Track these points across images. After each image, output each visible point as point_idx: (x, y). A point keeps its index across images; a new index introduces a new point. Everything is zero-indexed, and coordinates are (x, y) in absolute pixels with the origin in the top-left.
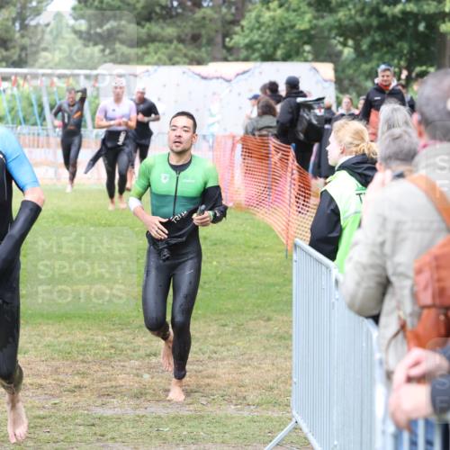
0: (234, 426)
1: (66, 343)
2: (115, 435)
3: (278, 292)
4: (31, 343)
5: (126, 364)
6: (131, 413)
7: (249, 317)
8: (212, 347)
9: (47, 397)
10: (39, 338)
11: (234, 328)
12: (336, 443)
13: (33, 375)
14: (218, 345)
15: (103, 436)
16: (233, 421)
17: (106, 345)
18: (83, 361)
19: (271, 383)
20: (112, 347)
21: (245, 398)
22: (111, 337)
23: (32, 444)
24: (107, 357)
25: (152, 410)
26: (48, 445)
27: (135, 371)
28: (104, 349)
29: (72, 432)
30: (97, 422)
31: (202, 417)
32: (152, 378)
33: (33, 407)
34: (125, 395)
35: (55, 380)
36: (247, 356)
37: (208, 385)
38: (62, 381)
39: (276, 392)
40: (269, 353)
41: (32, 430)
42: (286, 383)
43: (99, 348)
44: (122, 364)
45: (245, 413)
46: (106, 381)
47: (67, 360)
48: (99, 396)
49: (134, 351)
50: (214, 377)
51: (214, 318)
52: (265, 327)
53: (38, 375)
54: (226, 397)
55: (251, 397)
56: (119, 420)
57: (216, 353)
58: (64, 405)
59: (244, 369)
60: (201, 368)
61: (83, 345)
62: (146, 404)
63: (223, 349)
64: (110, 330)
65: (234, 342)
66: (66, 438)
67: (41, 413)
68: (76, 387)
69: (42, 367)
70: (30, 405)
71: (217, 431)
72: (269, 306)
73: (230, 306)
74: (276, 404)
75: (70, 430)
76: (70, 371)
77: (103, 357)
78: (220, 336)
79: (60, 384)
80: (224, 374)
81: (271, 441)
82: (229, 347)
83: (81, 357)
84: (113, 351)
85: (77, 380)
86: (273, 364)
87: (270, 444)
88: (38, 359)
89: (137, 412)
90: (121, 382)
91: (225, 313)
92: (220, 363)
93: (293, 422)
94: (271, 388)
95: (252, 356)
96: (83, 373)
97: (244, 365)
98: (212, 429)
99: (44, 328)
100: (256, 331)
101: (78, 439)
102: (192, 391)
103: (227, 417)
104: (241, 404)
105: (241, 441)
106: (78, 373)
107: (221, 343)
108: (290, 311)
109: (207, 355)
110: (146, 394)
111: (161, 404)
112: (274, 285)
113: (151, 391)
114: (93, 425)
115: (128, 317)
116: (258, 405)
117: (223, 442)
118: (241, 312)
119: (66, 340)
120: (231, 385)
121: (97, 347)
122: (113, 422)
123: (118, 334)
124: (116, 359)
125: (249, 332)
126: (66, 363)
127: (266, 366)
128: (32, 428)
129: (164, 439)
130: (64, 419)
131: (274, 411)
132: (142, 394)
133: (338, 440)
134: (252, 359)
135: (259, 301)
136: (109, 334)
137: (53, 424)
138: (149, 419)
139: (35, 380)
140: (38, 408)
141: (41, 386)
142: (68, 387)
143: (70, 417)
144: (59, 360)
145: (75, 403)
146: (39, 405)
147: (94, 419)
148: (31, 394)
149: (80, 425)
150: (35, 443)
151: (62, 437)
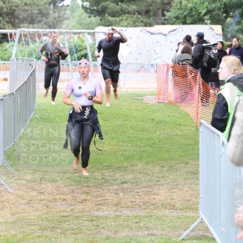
0: (168, 221)
1: (78, 176)
2: (104, 226)
3: (192, 149)
4: (59, 176)
5: (110, 188)
6: (113, 214)
7: (176, 162)
8: (157, 179)
9: (68, 205)
10: (63, 174)
11: (168, 168)
12: (223, 230)
13: (60, 194)
14: (160, 177)
15: (98, 226)
16: (168, 218)
17: (99, 178)
18: (87, 186)
19: (188, 198)
20: (103, 179)
21: (174, 206)
22: (102, 173)
23: (60, 231)
24: (100, 184)
25: (125, 212)
26: (69, 232)
27: (115, 192)
28: (98, 180)
29: (81, 225)
30: (94, 218)
31: (151, 216)
32: (124, 195)
33: (60, 211)
34: (110, 205)
35: (72, 196)
36: (175, 183)
37: (155, 199)
38: (76, 197)
39: (191, 202)
40: (187, 181)
41: (60, 224)
42: (196, 198)
44: (108, 187)
45: (175, 214)
46: (99, 197)
47: (79, 186)
48: (96, 205)
49: (115, 181)
50: (158, 194)
51: (158, 163)
52: (185, 167)
53: (63, 194)
54: (164, 205)
55: (178, 205)
56: (107, 218)
57: (158, 181)
58: (77, 210)
59: (174, 190)
60: (150, 190)
61: (87, 178)
62: (121, 209)
63: (162, 179)
64: (102, 169)
65: (168, 176)
66: (78, 227)
67: (65, 214)
68: (83, 200)
69: (65, 190)
70: (58, 210)
71: (158, 223)
72: (187, 156)
73: (166, 156)
74: (191, 209)
75: (80, 223)
76: (80, 192)
77: (98, 184)
78: (161, 172)
79: (74, 198)
80: (163, 193)
81: (188, 229)
82: (166, 178)
83: (86, 184)
84: (103, 181)
85: (84, 196)
86: (189, 187)
87: (188, 230)
88: (63, 185)
89: (117, 214)
90: (108, 198)
91: (164, 160)
92: (161, 187)
93: (200, 219)
94: (188, 201)
95: (178, 183)
96: (87, 193)
97: (174, 188)
98: (157, 222)
100: (181, 169)
101: (84, 228)
102: (145, 202)
103: (164, 216)
104: (172, 209)
105: (172, 229)
106: (84, 193)
107: (161, 176)
108: (198, 159)
109: (154, 183)
110: (121, 204)
111: (129, 209)
112: (190, 145)
113: (124, 202)
114: (93, 221)
115: (111, 163)
116: (182, 209)
117: (162, 230)
118: (172, 159)
119: (78, 175)
120: (167, 199)
121: (95, 179)
122: (103, 219)
123: (106, 171)
124: (105, 185)
125: (176, 170)
127: (186, 189)
128: (60, 222)
129: (131, 228)
130: (77, 217)
131: (190, 213)
132: (119, 204)
133: (224, 228)
134: (178, 185)
135: (182, 154)
136: (102, 172)
137: (71, 220)
138: (123, 217)
139: (61, 197)
140: (63, 212)
141: (64, 200)
142: (79, 200)
143: (80, 216)
144: (74, 186)
145: (83, 209)
146: (64, 210)
147: (93, 217)
148: (59, 204)
149: (86, 221)
150: (62, 230)
151: (76, 227)
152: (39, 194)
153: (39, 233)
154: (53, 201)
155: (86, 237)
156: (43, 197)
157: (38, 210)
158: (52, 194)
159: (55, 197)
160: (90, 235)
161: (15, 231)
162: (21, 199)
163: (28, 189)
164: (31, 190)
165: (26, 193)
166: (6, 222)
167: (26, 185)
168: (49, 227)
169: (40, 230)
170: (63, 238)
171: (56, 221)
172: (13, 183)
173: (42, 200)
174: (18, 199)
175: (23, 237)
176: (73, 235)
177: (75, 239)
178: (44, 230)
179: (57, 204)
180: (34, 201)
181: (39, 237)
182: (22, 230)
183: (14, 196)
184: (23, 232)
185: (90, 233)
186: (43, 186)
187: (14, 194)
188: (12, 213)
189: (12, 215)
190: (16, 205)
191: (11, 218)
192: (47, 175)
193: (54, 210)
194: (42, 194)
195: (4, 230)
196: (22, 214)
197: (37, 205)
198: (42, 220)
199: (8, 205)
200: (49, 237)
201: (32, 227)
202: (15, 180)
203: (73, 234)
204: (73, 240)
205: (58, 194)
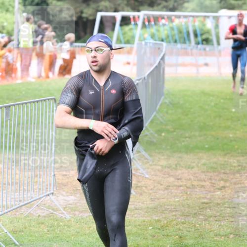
1: (214, 163)
4: (194, 162)
9: (207, 192)
10: (198, 160)
13: (198, 180)
17: (235, 165)
18: (224, 173)
20: (239, 166)
22: (238, 160)
23: (202, 217)
24: (237, 171)
26: (211, 219)
28: (235, 167)
29: (223, 211)
30: (236, 206)
33: (200, 198)
35: (210, 183)
38: (214, 184)
41: (202, 210)
43: (232, 166)
46: (238, 184)
47: (215, 172)
48: (235, 192)
53: (201, 180)
58: (217, 197)
61: (223, 165)
64: (237, 156)
66: (221, 214)
67: (205, 201)
68: (222, 187)
69: (203, 176)
70: (198, 197)
75: (222, 210)
76: (218, 178)
77: (235, 171)
79: (213, 185)
83: (223, 171)
84: (240, 168)
85: (222, 183)
96: (225, 180)
99: (201, 154)
101: (227, 215)
106: (223, 180)
114: (235, 208)
119: (214, 161)
123: (241, 158)
124: (243, 172)
126: (215, 174)
128: (202, 209)
130: (218, 204)
137: (213, 207)
139: (199, 183)
140: (203, 198)
141: (202, 186)
142: (218, 187)
143: (221, 203)
144: (210, 172)
145: (223, 196)
146: (203, 196)
147: (235, 204)
148: (198, 191)
149: (228, 208)
150: (204, 217)
151: (218, 214)
152: (177, 180)
153: (182, 219)
154: (191, 187)
155: (230, 224)
156: (181, 183)
157: (177, 196)
158: (189, 180)
159: (193, 183)
160: (234, 223)
161: (157, 216)
162: (159, 185)
163: (165, 175)
164: (167, 176)
165: (163, 179)
166: (148, 208)
167: (162, 171)
168: (191, 213)
169: (182, 216)
170: (207, 225)
171: (197, 208)
172: (148, 168)
173: (181, 186)
174: (156, 185)
175: (167, 223)
176: (217, 222)
177: (219, 226)
178: (187, 216)
179: (196, 190)
180: (172, 186)
181: (183, 223)
182: (164, 216)
183: (152, 181)
184: (165, 218)
185: (233, 220)
186: (180, 172)
187: (151, 180)
188: (151, 199)
189: (152, 201)
190: (154, 191)
191: (151, 204)
192: (182, 161)
193: (194, 196)
194: (179, 181)
195: (146, 216)
196: (162, 200)
197: (176, 191)
198: (183, 206)
199: (146, 191)
200: (192, 224)
201: (174, 213)
202: (151, 165)
203: (216, 220)
204: (218, 226)
205: (195, 180)
